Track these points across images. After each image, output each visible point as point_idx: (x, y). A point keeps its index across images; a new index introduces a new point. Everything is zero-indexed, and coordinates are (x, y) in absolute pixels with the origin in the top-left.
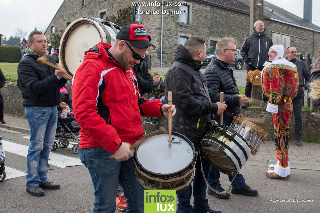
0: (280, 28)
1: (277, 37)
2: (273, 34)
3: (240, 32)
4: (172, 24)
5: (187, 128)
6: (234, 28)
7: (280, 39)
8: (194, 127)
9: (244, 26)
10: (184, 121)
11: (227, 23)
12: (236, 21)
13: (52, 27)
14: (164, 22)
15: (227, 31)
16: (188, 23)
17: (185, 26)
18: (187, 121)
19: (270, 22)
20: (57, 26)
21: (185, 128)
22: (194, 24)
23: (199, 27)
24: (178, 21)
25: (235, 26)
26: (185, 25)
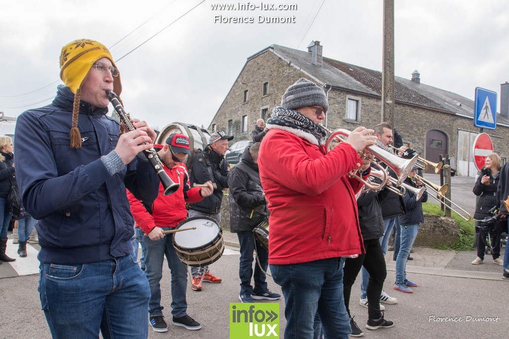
0: (469, 124)
1: (464, 135)
2: (459, 131)
3: (419, 130)
4: (337, 121)
5: (242, 217)
6: (412, 126)
7: (468, 137)
8: (248, 217)
9: (423, 123)
10: (240, 212)
11: (403, 120)
12: (414, 117)
13: (214, 125)
14: (328, 119)
15: (403, 129)
16: (356, 120)
17: (353, 124)
18: (242, 211)
19: (456, 118)
20: (219, 124)
21: (240, 217)
22: (363, 121)
23: (370, 124)
24: (344, 118)
25: (413, 123)
26: (353, 122)
